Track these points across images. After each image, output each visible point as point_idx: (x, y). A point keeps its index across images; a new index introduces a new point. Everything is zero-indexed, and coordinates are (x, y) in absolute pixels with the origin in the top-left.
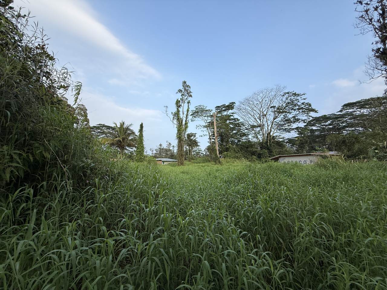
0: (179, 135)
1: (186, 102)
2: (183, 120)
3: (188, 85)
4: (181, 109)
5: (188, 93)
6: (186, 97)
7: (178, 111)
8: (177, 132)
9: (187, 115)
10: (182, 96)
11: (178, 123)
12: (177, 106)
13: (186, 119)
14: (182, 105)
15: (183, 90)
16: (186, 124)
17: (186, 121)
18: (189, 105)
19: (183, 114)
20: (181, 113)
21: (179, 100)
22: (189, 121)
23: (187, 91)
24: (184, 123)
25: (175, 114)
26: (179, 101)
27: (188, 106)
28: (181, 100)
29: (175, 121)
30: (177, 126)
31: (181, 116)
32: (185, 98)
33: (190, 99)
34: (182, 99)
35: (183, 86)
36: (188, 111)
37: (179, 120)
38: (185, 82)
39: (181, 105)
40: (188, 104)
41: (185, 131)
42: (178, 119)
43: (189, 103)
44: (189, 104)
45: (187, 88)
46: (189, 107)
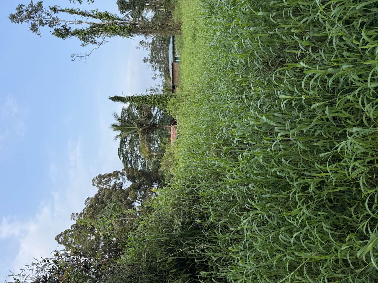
0: (124, 31)
1: (54, 15)
2: (94, 24)
3: (16, 11)
4: (73, 28)
5: (36, 11)
6: (44, 14)
7: (77, 32)
8: (119, 36)
9: (83, 14)
10: (43, 25)
11: (100, 33)
12: (67, 35)
13: (90, 16)
14: (63, 24)
15: (31, 21)
16: (100, 16)
17: (94, 17)
18: (60, 9)
19: (82, 22)
20: (80, 27)
21: (52, 29)
22: (94, 11)
23: (31, 12)
24: (98, 21)
25: (83, 39)
26: (56, 30)
27: (63, 11)
28: (54, 27)
29: (99, 39)
30: (107, 35)
31: (85, 27)
32: (46, 17)
33: (46, 7)
34: (50, 24)
35: (22, 22)
36: (73, 12)
37: (95, 30)
38: (13, 17)
39: (63, 27)
40: (60, 12)
41: (116, 19)
42: (92, 33)
43: (55, 10)
44: (58, 8)
45: (24, 12)
46: (64, 8)
